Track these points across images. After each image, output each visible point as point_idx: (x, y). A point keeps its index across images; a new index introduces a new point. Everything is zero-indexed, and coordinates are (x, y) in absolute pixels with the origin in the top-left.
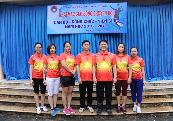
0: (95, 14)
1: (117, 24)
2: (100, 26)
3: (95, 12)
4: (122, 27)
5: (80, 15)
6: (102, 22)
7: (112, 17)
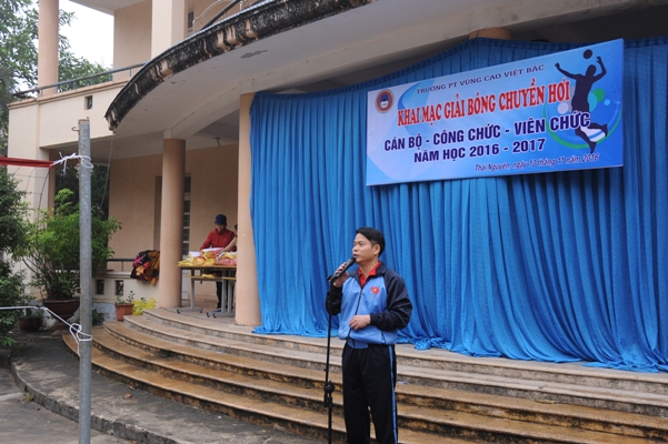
0: (504, 102)
1: (583, 135)
3: (503, 95)
5: (459, 112)
6: (529, 132)
7: (564, 108)
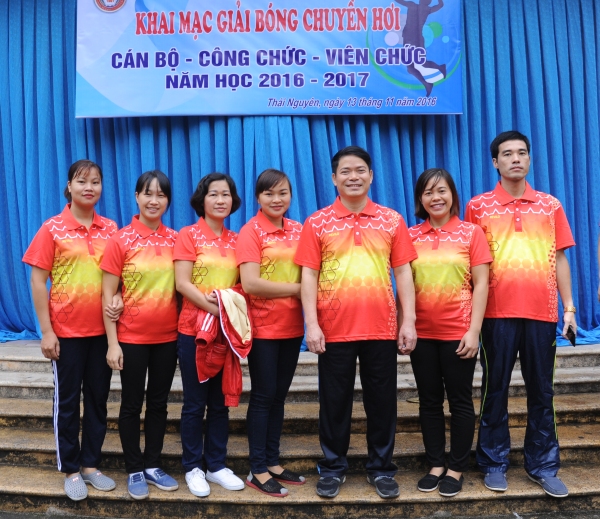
0: (311, 20)
1: (417, 73)
2: (334, 81)
3: (308, 11)
4: (441, 84)
5: (241, 25)
6: (347, 62)
7: (393, 38)
